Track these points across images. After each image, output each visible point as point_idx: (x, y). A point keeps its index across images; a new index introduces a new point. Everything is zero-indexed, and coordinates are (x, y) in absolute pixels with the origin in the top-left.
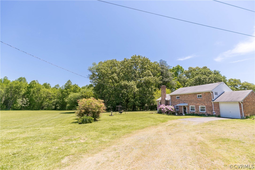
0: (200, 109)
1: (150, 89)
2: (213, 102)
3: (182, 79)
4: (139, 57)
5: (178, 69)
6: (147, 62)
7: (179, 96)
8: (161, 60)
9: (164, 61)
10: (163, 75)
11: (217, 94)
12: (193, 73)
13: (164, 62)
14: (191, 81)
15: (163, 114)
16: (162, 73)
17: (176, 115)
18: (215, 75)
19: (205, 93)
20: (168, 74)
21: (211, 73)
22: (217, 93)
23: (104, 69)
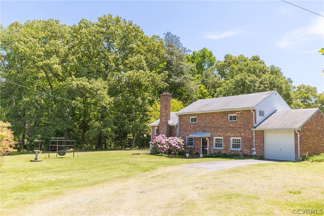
0: (231, 143)
1: (139, 99)
2: (254, 129)
3: (210, 81)
4: (118, 21)
5: (203, 57)
6: (136, 35)
7: (195, 117)
8: (168, 34)
9: (175, 36)
10: (171, 69)
11: (263, 115)
12: (232, 68)
13: (175, 38)
14: (227, 84)
15: (160, 156)
16: (169, 63)
17: (185, 157)
18: (273, 77)
19: (243, 111)
20: (182, 68)
21: (265, 70)
22: (263, 112)
23: (24, 42)
